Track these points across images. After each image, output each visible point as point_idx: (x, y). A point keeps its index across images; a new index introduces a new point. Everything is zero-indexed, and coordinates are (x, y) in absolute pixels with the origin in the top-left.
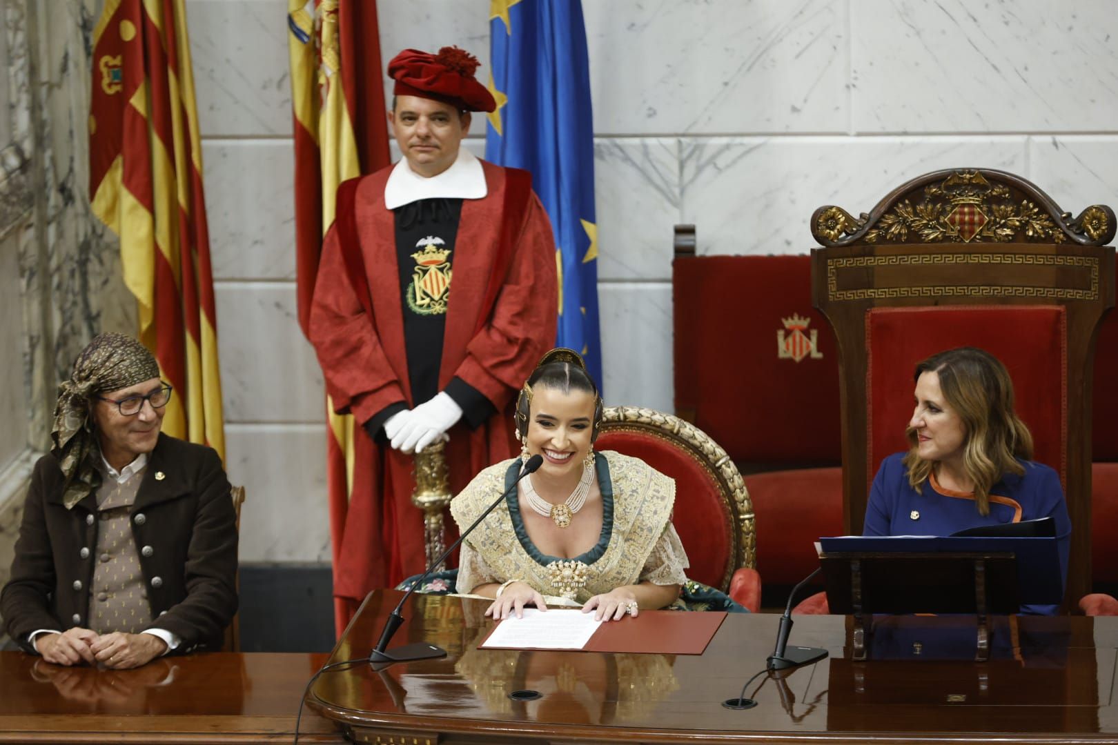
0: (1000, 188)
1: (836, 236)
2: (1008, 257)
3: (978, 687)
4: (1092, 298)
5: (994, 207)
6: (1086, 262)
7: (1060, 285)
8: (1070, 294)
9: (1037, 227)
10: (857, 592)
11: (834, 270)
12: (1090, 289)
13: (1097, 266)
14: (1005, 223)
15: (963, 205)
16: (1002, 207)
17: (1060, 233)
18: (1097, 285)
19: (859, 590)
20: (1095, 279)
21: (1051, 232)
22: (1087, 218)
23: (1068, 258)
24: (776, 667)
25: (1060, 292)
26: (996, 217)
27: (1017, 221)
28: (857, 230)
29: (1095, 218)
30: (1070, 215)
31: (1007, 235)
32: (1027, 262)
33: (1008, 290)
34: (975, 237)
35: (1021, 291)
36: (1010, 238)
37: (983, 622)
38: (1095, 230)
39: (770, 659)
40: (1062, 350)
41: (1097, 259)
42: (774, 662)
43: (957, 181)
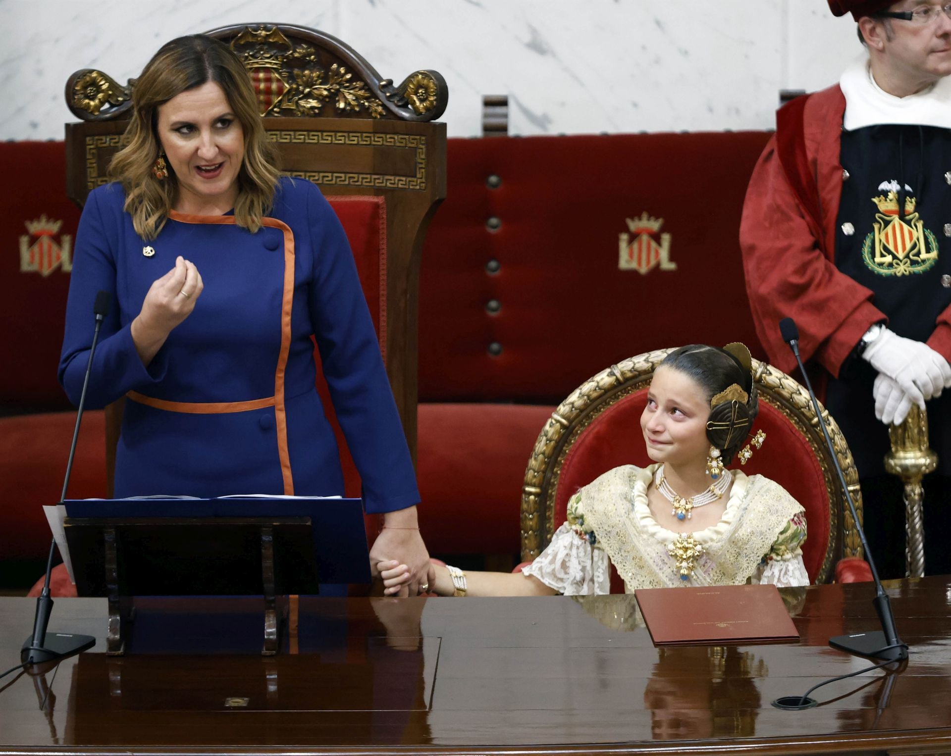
0: (303, 48)
1: (97, 108)
2: (313, 135)
3: (266, 688)
4: (418, 187)
5: (296, 71)
6: (410, 141)
7: (377, 171)
8: (391, 182)
9: (350, 97)
10: (112, 569)
11: (94, 151)
12: (415, 176)
13: (423, 147)
14: (309, 92)
15: (258, 70)
16: (307, 72)
17: (378, 105)
18: (423, 170)
19: (114, 566)
20: (421, 163)
21: (366, 104)
22: (412, 86)
23: (388, 136)
24: (35, 660)
25: (379, 179)
26: (298, 85)
27: (325, 89)
28: (124, 100)
29: (420, 86)
30: (390, 82)
31: (313, 108)
32: (337, 142)
33: (314, 176)
34: (272, 110)
35: (330, 178)
36: (317, 111)
37: (273, 605)
38: (421, 101)
39: (25, 651)
40: (381, 252)
41: (423, 138)
42: (32, 653)
43: (250, 39)
